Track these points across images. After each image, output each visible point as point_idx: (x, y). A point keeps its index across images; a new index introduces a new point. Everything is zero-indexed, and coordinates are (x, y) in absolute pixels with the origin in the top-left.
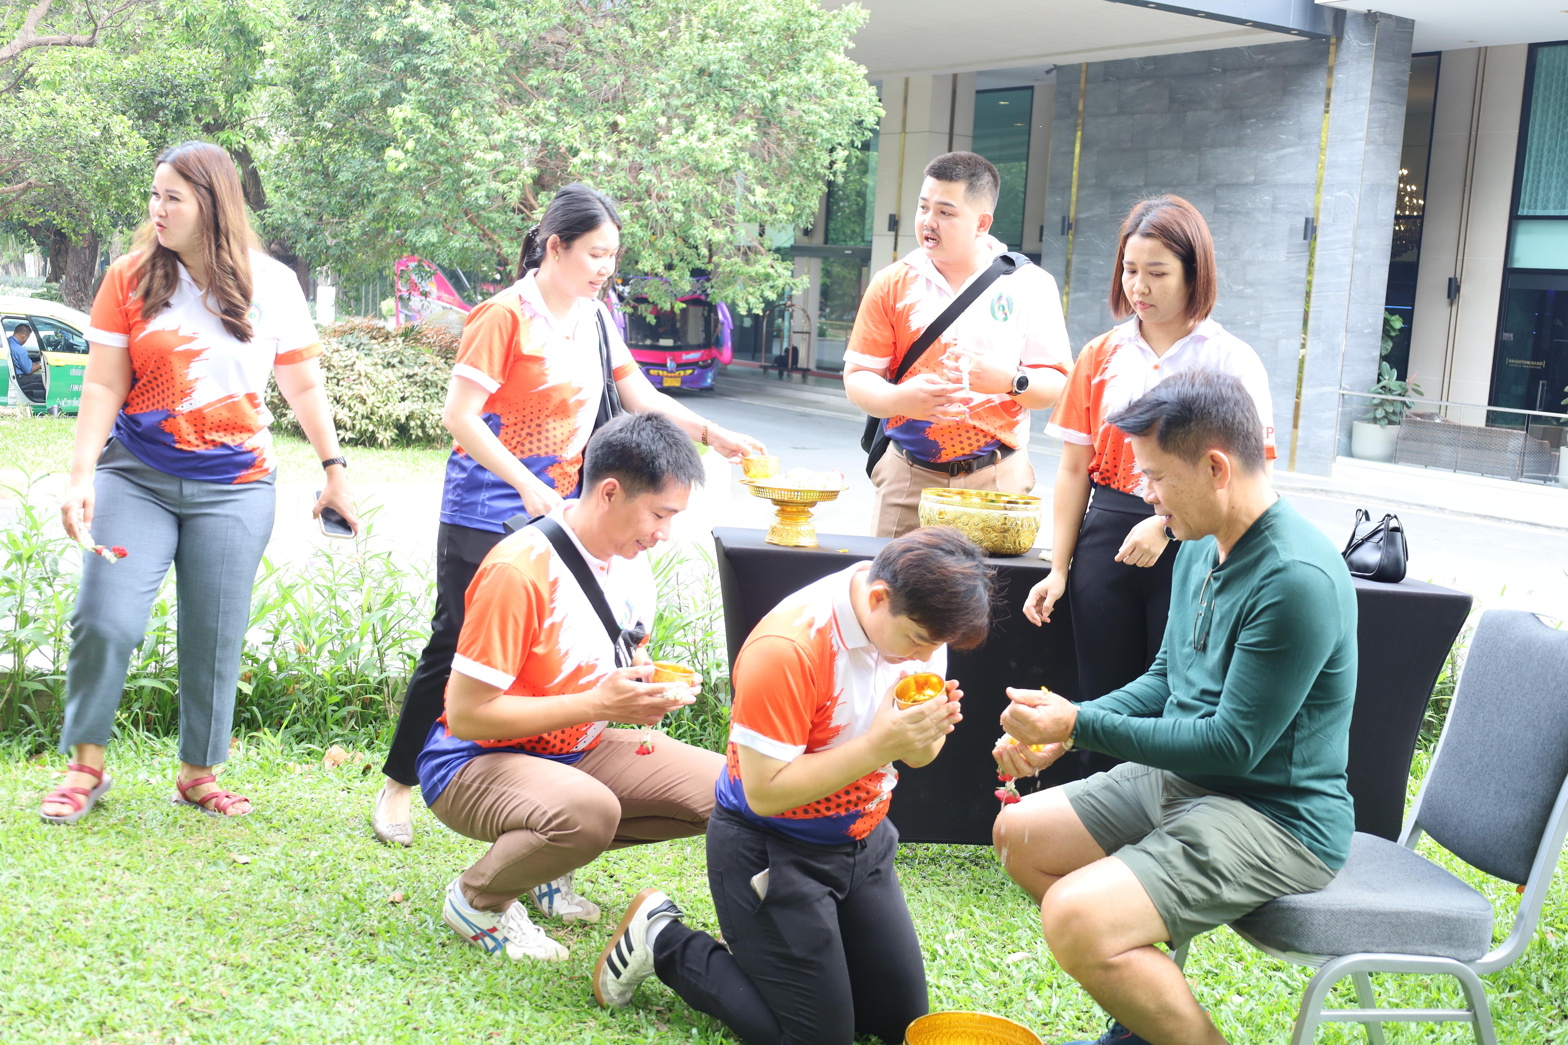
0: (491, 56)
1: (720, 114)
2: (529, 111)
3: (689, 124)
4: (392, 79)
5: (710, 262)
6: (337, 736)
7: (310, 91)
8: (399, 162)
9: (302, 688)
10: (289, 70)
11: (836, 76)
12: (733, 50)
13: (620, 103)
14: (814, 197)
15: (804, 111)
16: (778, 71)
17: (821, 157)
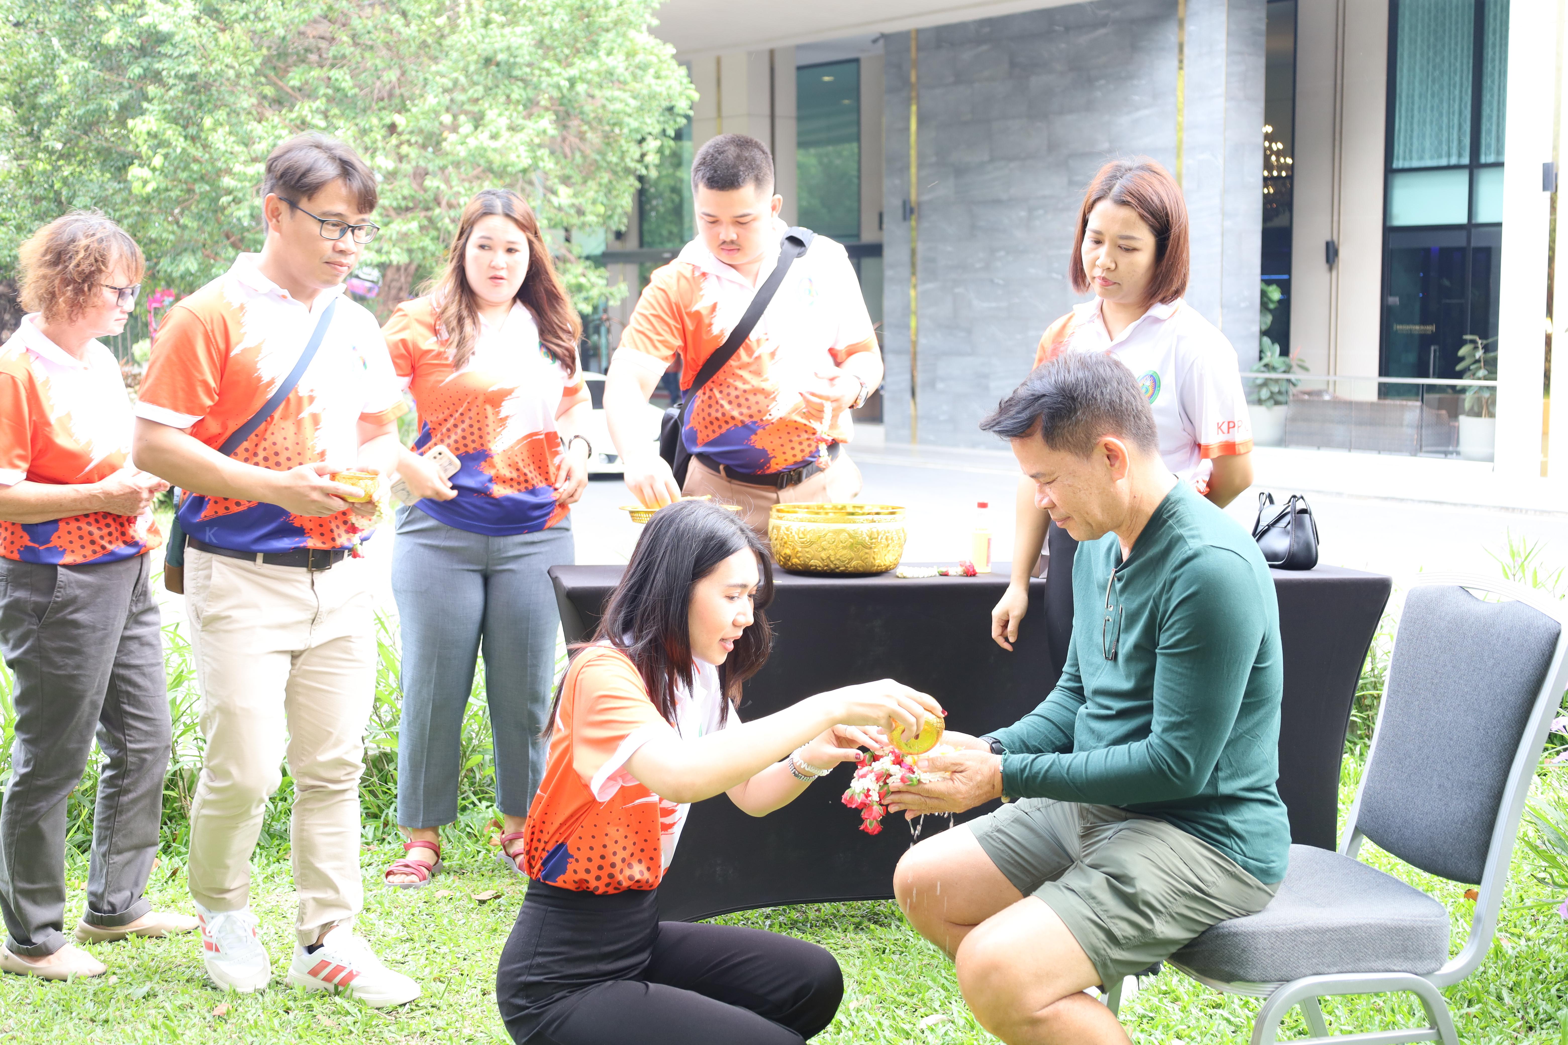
0: (244, 55)
1: (512, 107)
2: (293, 115)
3: (478, 120)
4: (130, 87)
7: (34, 107)
8: (145, 183)
9: (82, 788)
10: (7, 84)
11: (640, 57)
12: (522, 35)
13: (397, 101)
14: (626, 195)
15: (607, 99)
16: (575, 56)
17: (630, 149)
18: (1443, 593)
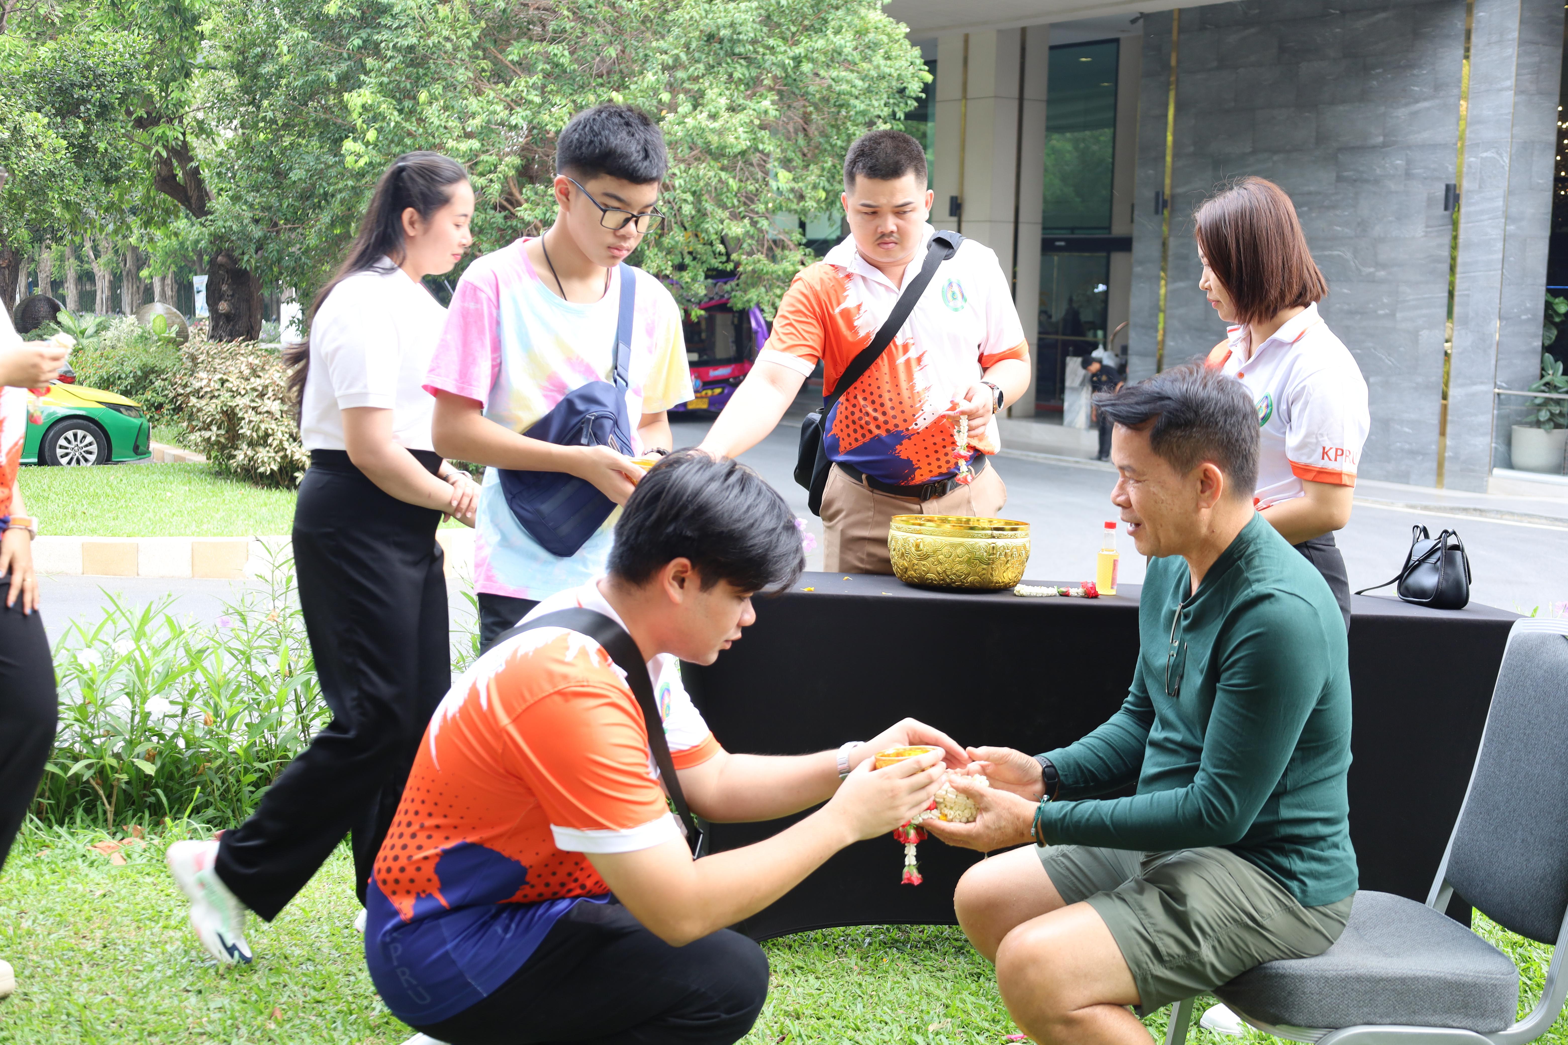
0: (463, 28)
1: (733, 86)
2: (509, 90)
3: (697, 99)
4: (349, 58)
5: (728, 260)
7: (256, 76)
8: (358, 156)
9: (214, 766)
10: (231, 52)
11: (871, 36)
12: (747, 11)
13: (616, 78)
15: (833, 80)
16: (802, 33)
17: (857, 133)
18: (1543, 640)
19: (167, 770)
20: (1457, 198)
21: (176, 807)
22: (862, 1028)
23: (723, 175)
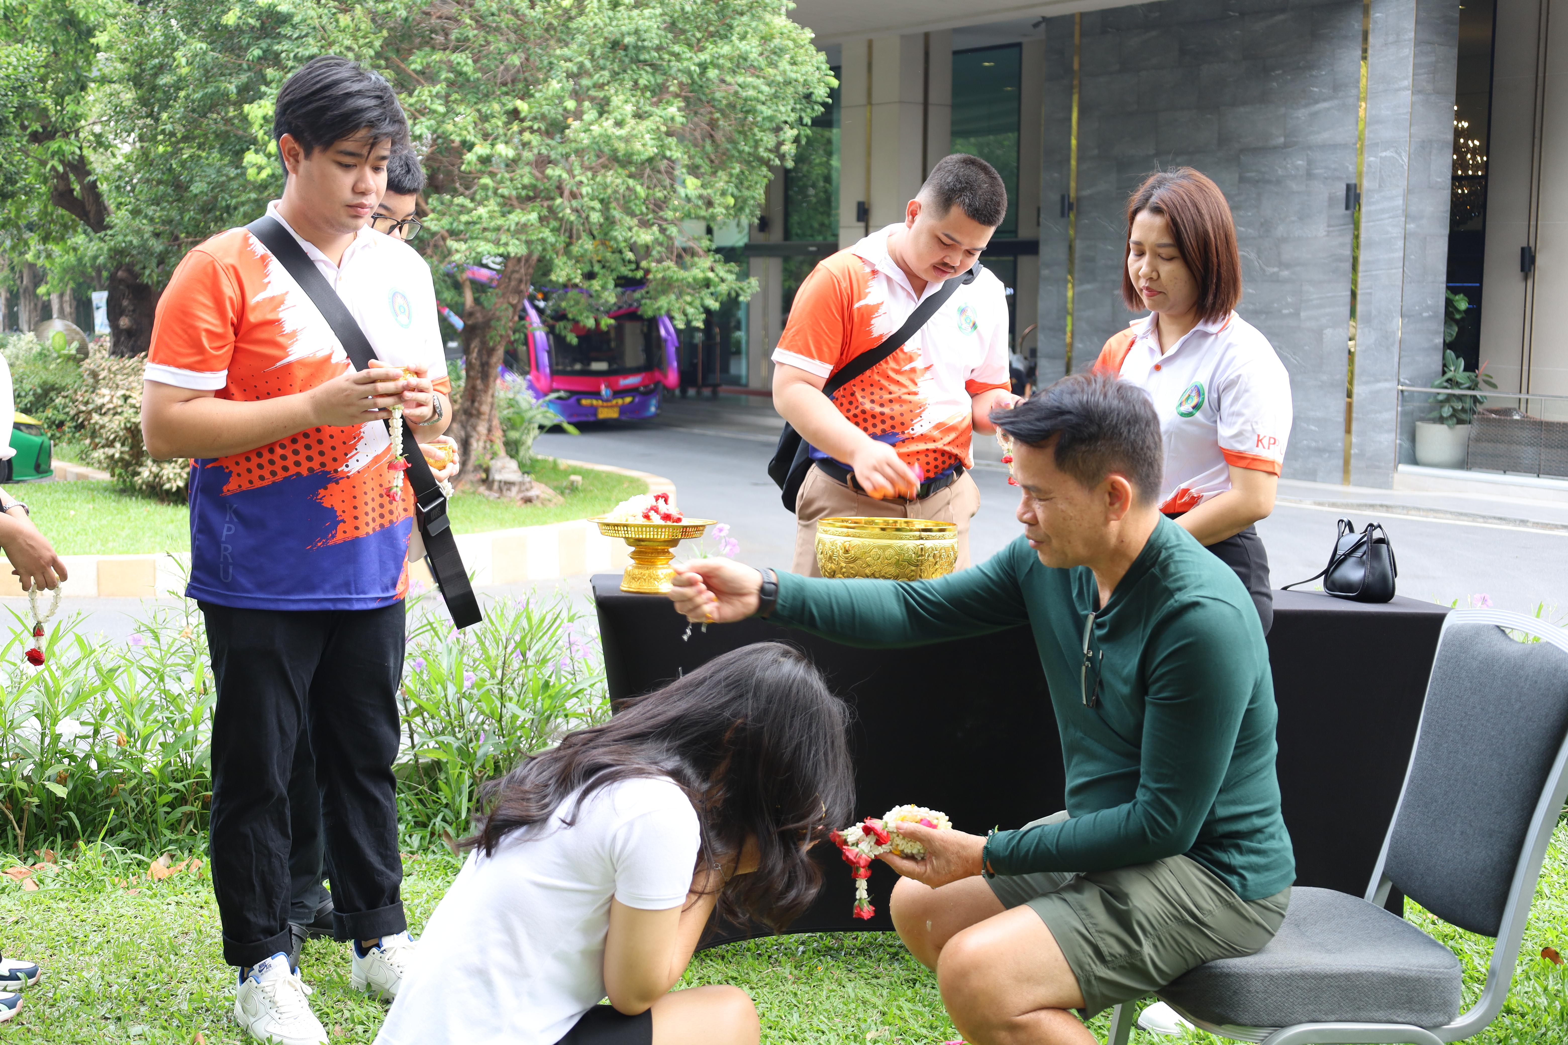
0: (365, 37)
1: (639, 93)
2: (412, 100)
3: (603, 107)
4: (249, 69)
5: (638, 268)
6: (171, 842)
7: (154, 88)
8: (260, 169)
9: (128, 787)
10: (128, 64)
11: (777, 42)
12: (651, 18)
13: (520, 86)
14: (758, 186)
15: (739, 85)
16: (707, 40)
17: (765, 138)
18: (1478, 631)
19: (79, 792)
20: (1358, 197)
21: (90, 830)
22: (799, 1038)
23: (631, 182)
